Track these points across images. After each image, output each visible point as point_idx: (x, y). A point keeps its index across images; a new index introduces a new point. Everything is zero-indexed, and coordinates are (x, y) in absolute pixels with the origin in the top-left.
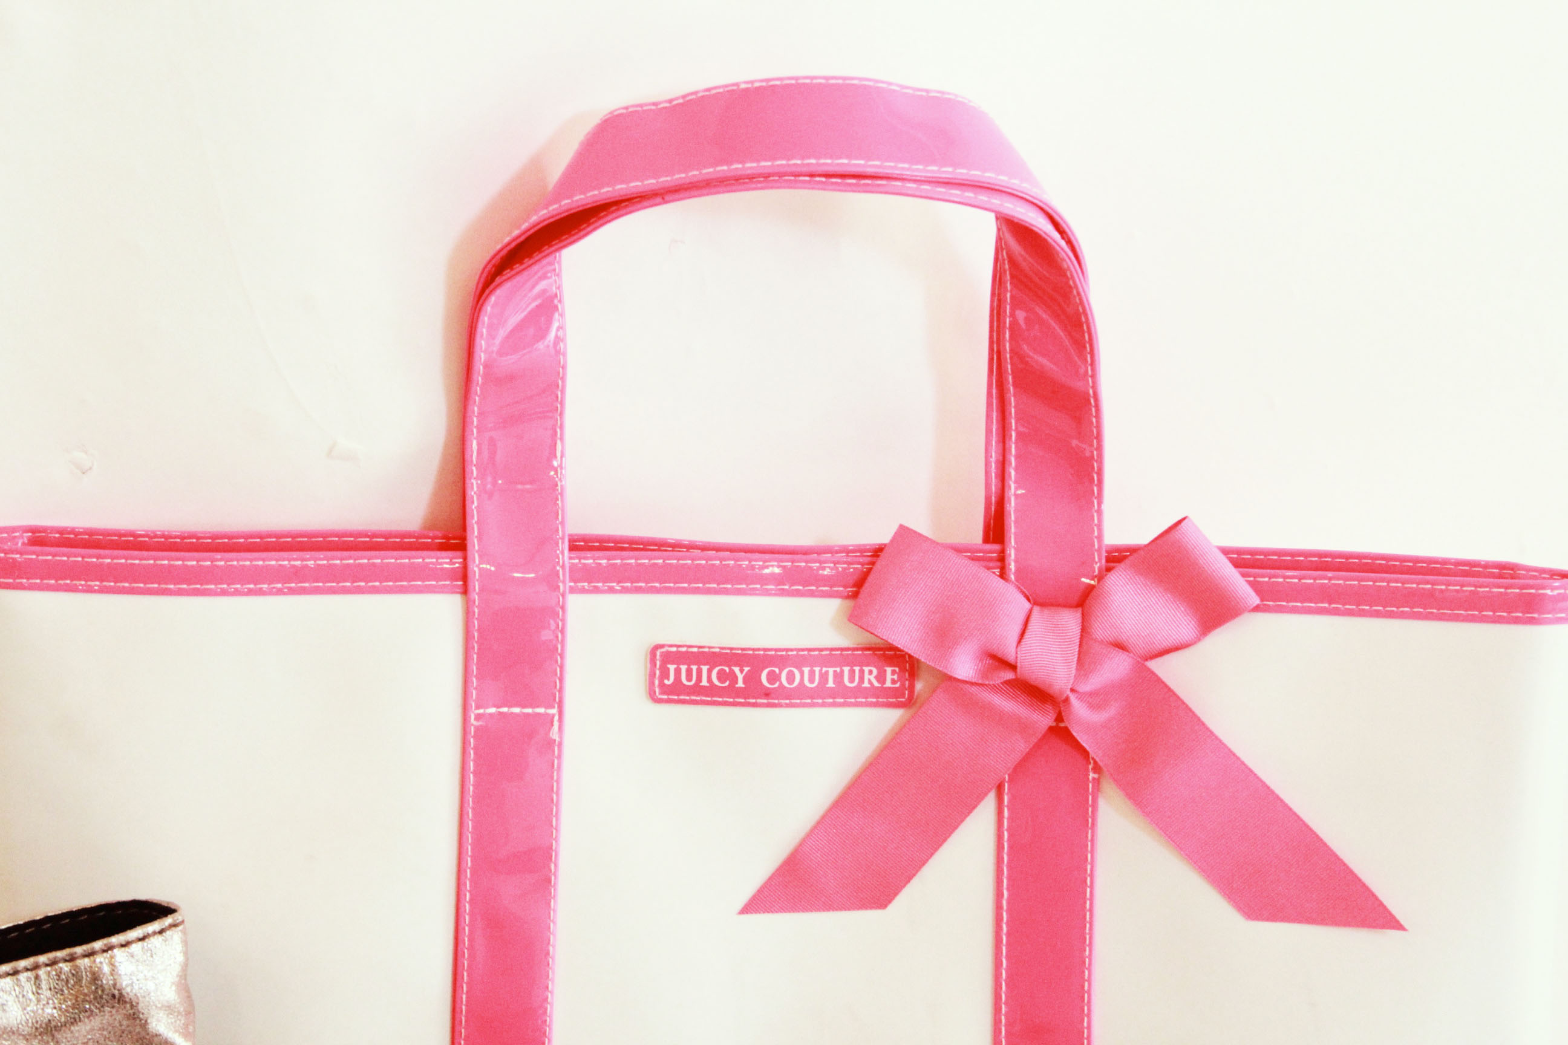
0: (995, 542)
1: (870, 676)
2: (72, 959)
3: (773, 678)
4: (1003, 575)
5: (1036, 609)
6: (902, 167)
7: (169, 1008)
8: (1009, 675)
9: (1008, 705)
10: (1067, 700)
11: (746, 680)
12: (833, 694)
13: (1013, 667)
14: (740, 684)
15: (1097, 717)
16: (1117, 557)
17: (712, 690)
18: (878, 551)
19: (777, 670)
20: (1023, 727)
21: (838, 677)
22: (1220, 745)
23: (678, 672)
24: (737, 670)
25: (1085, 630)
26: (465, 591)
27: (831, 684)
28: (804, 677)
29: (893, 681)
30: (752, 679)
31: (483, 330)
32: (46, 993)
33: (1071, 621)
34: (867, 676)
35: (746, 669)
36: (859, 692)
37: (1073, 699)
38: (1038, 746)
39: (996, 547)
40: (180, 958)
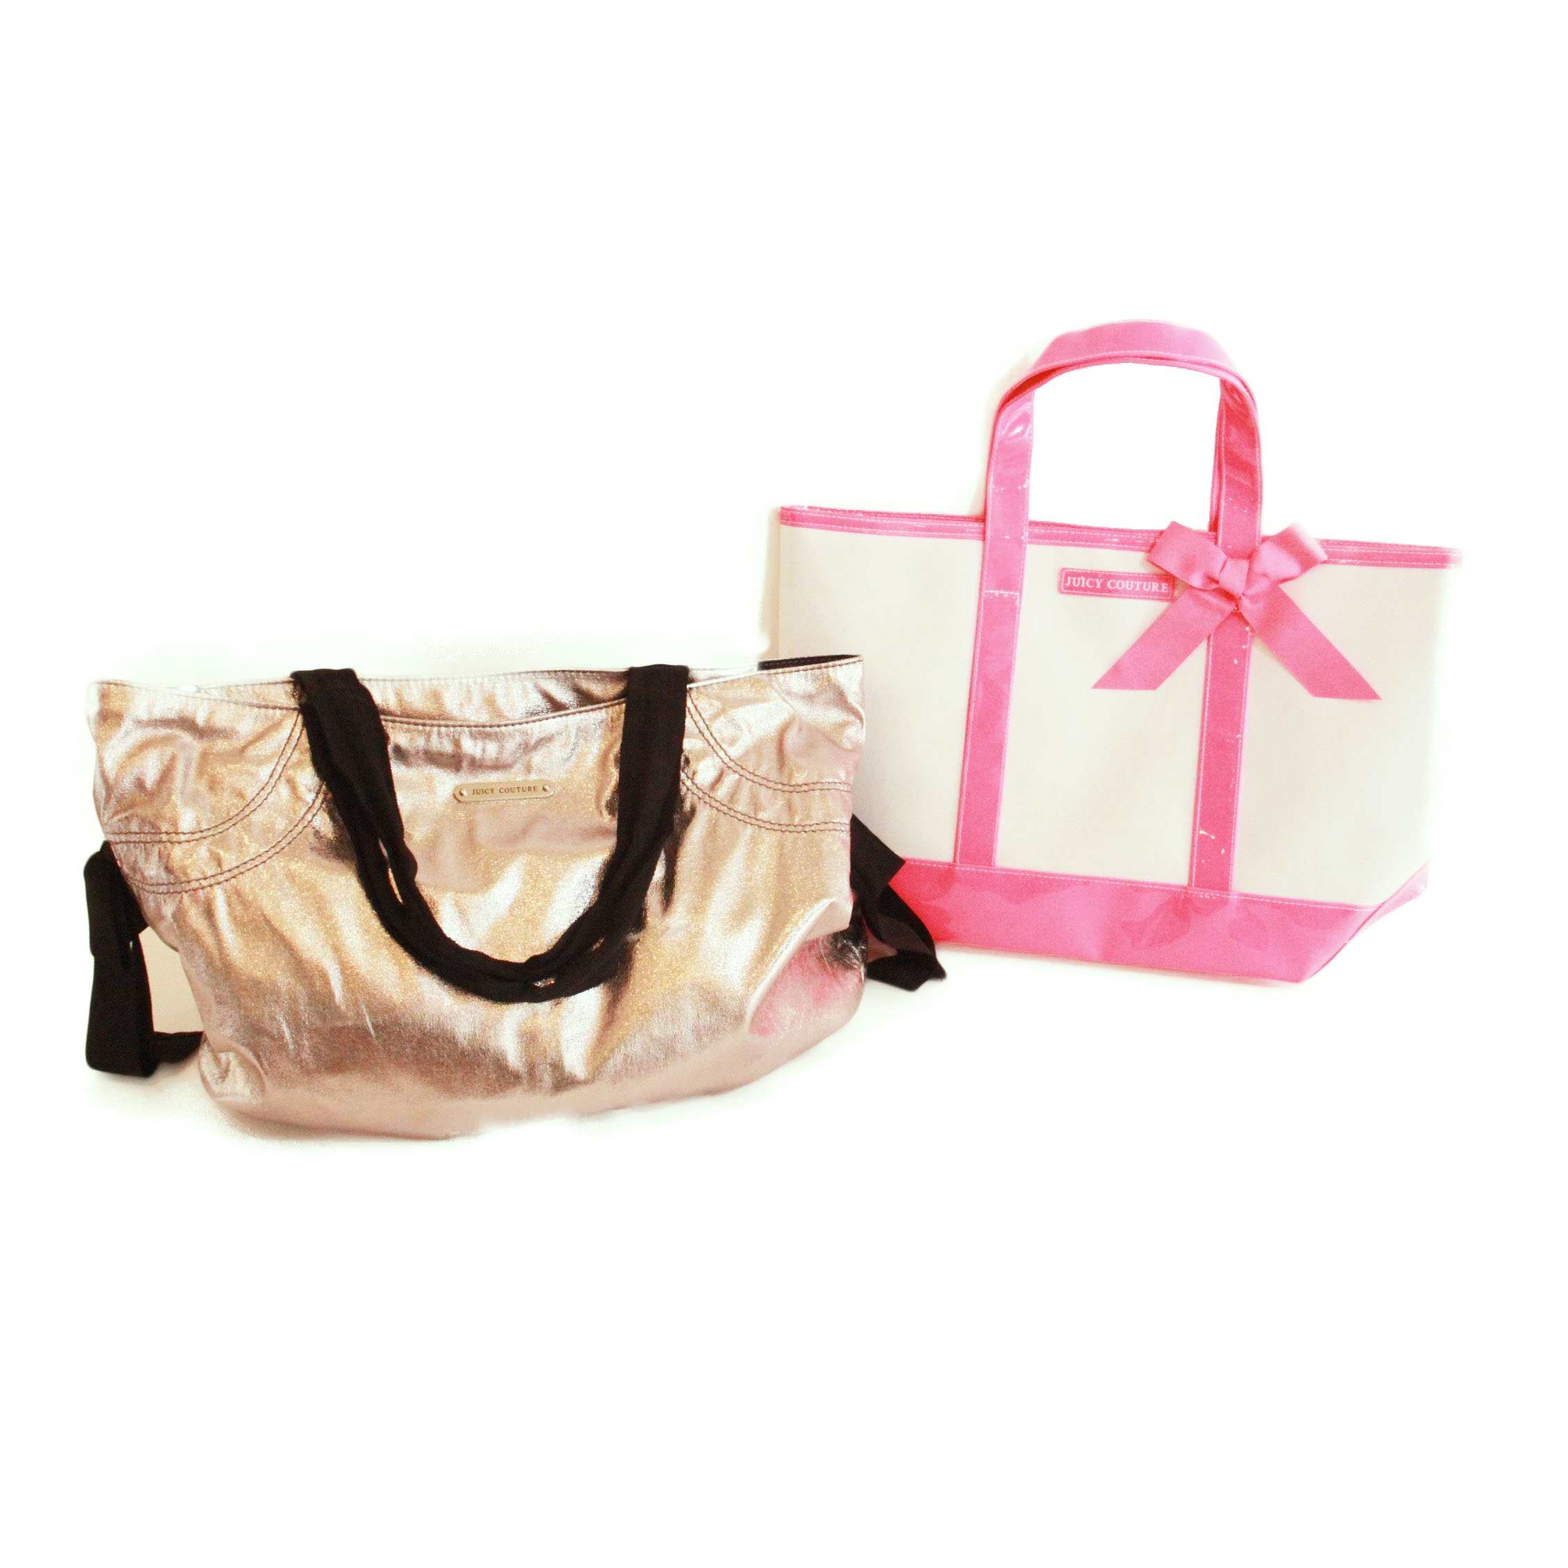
0: (1214, 531)
1: (1155, 586)
2: (820, 668)
3: (1112, 584)
4: (1216, 543)
5: (1230, 559)
6: (1180, 356)
7: (855, 693)
8: (1214, 586)
9: (1214, 600)
10: (1240, 598)
11: (1102, 585)
12: (1138, 593)
13: (1217, 582)
14: (1098, 586)
15: (1255, 607)
16: (1265, 539)
17: (1086, 589)
18: (1161, 533)
19: (1115, 581)
20: (1222, 612)
21: (1141, 586)
22: (1309, 623)
23: (1072, 580)
24: (1097, 580)
25: (1250, 569)
26: (984, 539)
27: (1138, 589)
28: (1126, 585)
29: (1165, 590)
30: (1104, 585)
31: (999, 427)
32: (810, 682)
33: (1244, 564)
34: (1153, 587)
35: (1101, 580)
36: (1150, 593)
37: (1243, 598)
38: (1227, 618)
39: (1214, 533)
40: (861, 674)
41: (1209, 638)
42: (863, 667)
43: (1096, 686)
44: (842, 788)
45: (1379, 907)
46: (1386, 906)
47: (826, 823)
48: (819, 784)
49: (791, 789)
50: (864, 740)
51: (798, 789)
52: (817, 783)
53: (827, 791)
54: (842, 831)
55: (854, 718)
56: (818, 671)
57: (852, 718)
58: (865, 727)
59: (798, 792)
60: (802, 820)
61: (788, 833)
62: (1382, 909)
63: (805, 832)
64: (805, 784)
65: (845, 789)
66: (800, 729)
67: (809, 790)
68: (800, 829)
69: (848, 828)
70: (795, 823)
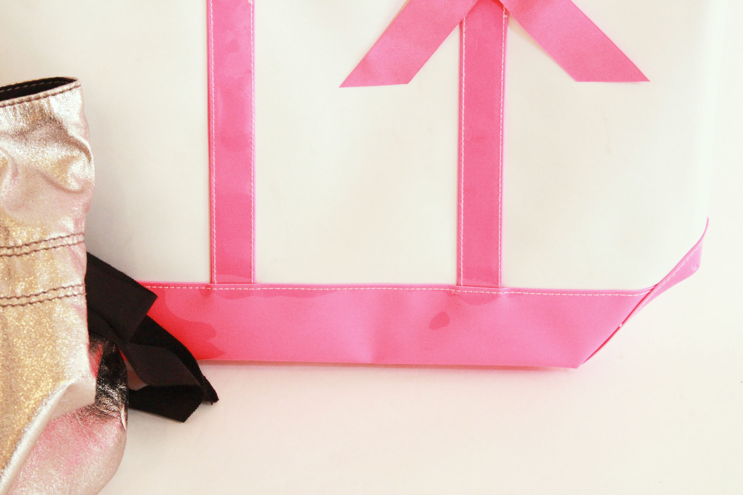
2: (30, 100)
7: (77, 125)
32: (19, 116)
38: (479, 2)
40: (80, 102)
41: (461, 23)
42: (82, 94)
43: (344, 85)
44: (70, 242)
45: (652, 290)
46: (659, 287)
47: (54, 290)
48: (43, 243)
49: (9, 252)
50: (94, 175)
51: (17, 251)
52: (40, 241)
53: (53, 249)
54: (75, 295)
55: (78, 152)
56: (27, 104)
57: (76, 152)
58: (92, 160)
59: (18, 256)
60: (26, 290)
61: (10, 308)
62: (655, 291)
63: (31, 303)
64: (26, 245)
65: (75, 241)
66: (15, 174)
67: (31, 252)
68: (24, 300)
69: (82, 289)
70: (19, 295)
